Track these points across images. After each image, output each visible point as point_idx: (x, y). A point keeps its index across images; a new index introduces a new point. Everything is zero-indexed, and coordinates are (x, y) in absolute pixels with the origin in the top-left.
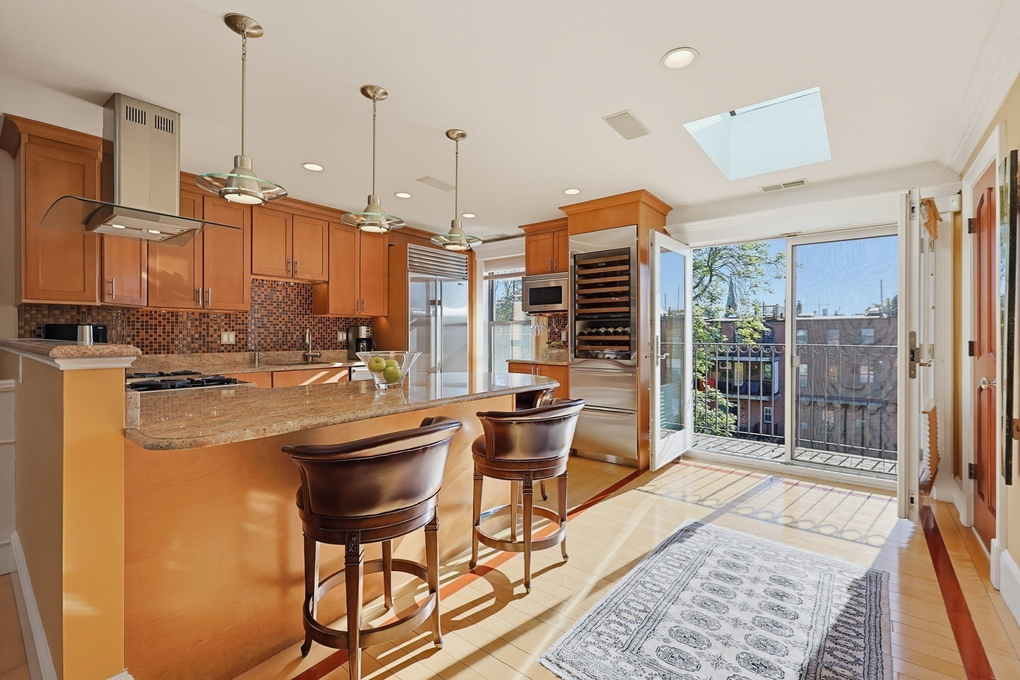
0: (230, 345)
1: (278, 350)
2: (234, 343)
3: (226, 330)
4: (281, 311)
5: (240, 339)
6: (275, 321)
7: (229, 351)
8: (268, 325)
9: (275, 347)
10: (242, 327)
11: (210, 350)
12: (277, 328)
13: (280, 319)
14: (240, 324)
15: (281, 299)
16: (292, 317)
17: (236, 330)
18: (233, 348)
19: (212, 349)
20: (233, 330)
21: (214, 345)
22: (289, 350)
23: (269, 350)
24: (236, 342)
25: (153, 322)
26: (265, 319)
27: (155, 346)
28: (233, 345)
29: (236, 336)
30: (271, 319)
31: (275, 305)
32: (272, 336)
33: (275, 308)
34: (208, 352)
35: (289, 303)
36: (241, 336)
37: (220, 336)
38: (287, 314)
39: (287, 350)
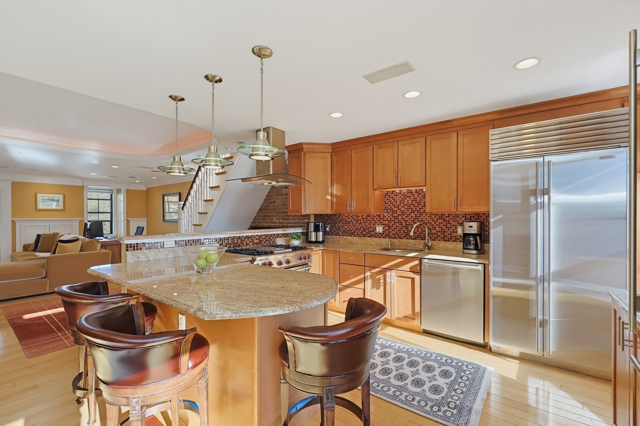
0: (380, 234)
1: (408, 239)
2: (382, 233)
3: (378, 224)
4: (410, 211)
5: (385, 230)
6: (406, 219)
7: (380, 237)
8: (402, 221)
9: (406, 237)
10: (387, 222)
11: (371, 236)
12: (408, 223)
13: (410, 217)
14: (385, 221)
15: (410, 202)
16: (418, 215)
17: (383, 224)
18: (382, 236)
19: (372, 235)
20: (382, 225)
21: (373, 233)
22: (416, 239)
23: (402, 238)
24: (383, 232)
25: (349, 220)
26: (400, 217)
27: (350, 232)
28: (382, 234)
29: (384, 228)
30: (404, 217)
31: (406, 207)
32: (404, 229)
33: (406, 209)
34: (370, 237)
35: (416, 204)
36: (387, 228)
37: (375, 228)
38: (414, 213)
39: (414, 239)
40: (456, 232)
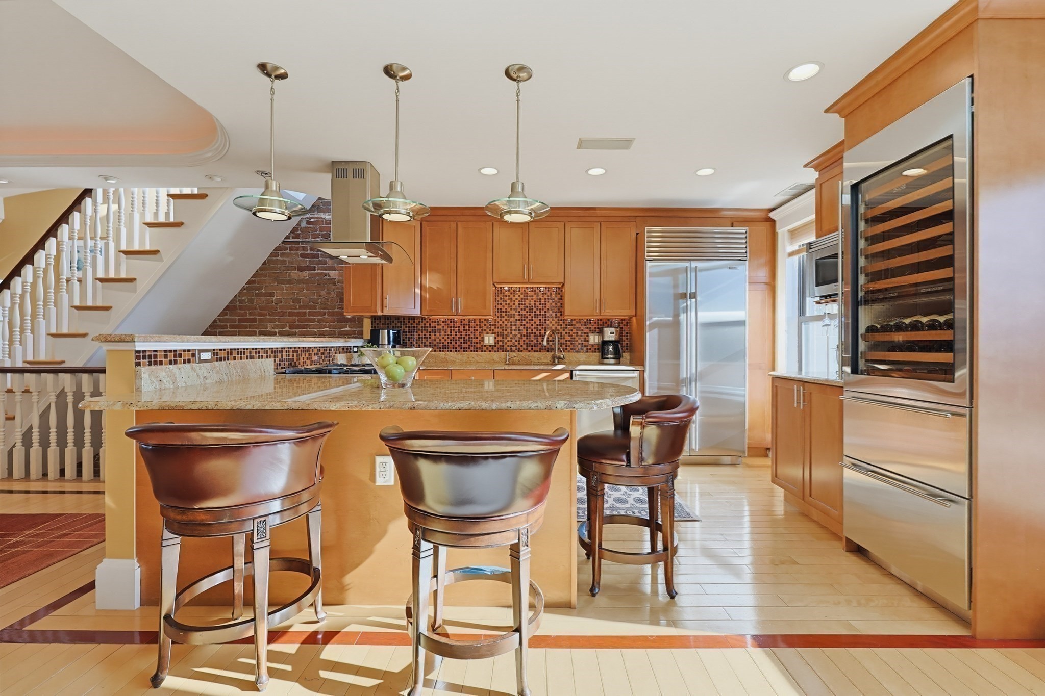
0: (490, 346)
1: (529, 351)
2: (494, 344)
3: (488, 333)
4: (532, 315)
5: (498, 341)
6: (528, 325)
7: (490, 351)
8: (521, 328)
9: (527, 349)
10: (500, 330)
11: (476, 350)
12: (529, 330)
13: (532, 322)
14: (498, 328)
15: (532, 303)
16: (543, 320)
17: (495, 333)
18: (493, 349)
19: (477, 348)
20: (493, 333)
21: (478, 346)
22: (540, 352)
23: (522, 351)
24: (495, 343)
25: (440, 327)
26: (519, 323)
27: (440, 345)
28: (493, 346)
29: (495, 338)
30: (524, 322)
31: (527, 309)
32: (524, 338)
33: (527, 312)
34: (474, 351)
35: (540, 307)
36: (499, 338)
37: (483, 338)
38: (538, 317)
39: (537, 351)
40: (588, 341)
